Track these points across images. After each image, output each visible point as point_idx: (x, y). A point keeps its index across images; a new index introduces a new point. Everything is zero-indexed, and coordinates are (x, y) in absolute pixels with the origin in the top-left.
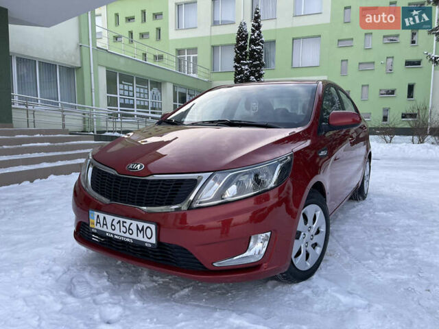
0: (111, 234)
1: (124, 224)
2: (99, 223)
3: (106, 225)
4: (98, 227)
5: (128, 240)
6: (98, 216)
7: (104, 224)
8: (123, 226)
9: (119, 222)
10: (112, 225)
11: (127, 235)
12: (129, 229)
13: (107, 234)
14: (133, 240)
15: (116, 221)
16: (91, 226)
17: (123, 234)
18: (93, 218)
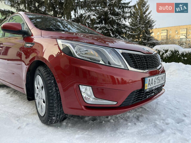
0: (154, 87)
1: (159, 78)
2: (150, 84)
4: (150, 87)
5: (160, 86)
6: (149, 80)
7: (152, 83)
8: (158, 80)
10: (155, 81)
11: (159, 84)
12: (160, 80)
15: (156, 78)
16: (146, 88)
17: (158, 84)
18: (147, 83)
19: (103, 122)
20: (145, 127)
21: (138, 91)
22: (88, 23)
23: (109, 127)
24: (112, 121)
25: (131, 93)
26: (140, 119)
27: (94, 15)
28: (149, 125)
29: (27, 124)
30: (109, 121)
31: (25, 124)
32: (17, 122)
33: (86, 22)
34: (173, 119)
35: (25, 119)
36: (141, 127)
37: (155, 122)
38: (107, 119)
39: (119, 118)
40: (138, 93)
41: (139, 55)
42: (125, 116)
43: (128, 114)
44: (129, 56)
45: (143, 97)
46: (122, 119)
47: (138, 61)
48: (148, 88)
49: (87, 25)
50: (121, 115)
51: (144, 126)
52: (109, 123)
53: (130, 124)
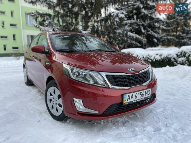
0: (135, 100)
1: (141, 93)
2: (129, 99)
3: (133, 98)
4: (129, 101)
5: (142, 99)
6: (129, 96)
7: (131, 98)
8: (141, 94)
9: (139, 93)
10: (136, 96)
11: (142, 97)
12: (143, 94)
13: (133, 102)
14: (144, 98)
15: (138, 94)
16: (124, 102)
17: (140, 98)
18: (126, 98)
19: (96, 124)
20: (125, 131)
21: (118, 104)
22: (117, 21)
23: (98, 128)
24: (102, 123)
25: (111, 105)
26: (126, 125)
27: (122, 13)
28: (129, 130)
29: (45, 119)
30: (100, 123)
31: (43, 119)
32: (38, 116)
33: (115, 21)
34: (153, 127)
35: (45, 115)
36: (121, 131)
37: (134, 128)
38: (100, 121)
39: (110, 121)
40: (118, 105)
41: (122, 76)
42: (116, 120)
43: (119, 119)
44: (112, 77)
45: (125, 108)
46: (112, 122)
47: (120, 80)
48: (127, 101)
49: (115, 23)
50: (113, 120)
51: (123, 130)
52: (99, 125)
53: (114, 127)
